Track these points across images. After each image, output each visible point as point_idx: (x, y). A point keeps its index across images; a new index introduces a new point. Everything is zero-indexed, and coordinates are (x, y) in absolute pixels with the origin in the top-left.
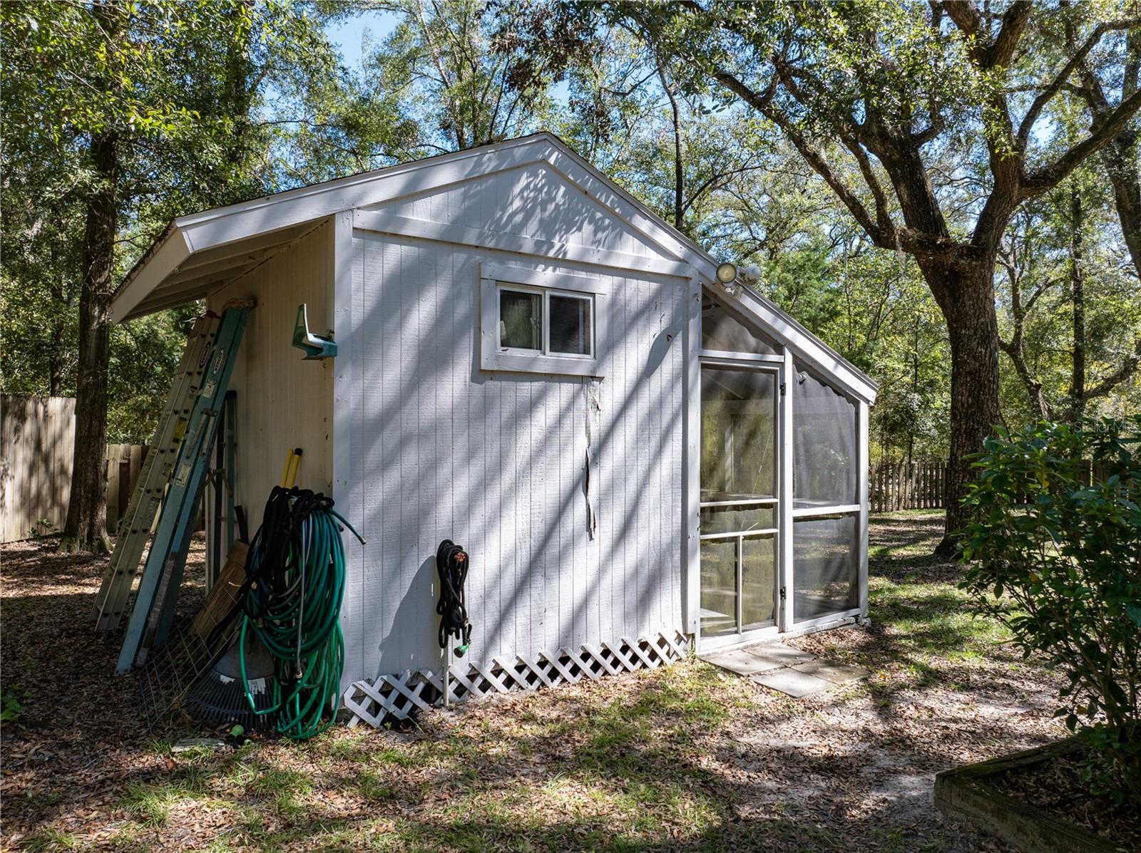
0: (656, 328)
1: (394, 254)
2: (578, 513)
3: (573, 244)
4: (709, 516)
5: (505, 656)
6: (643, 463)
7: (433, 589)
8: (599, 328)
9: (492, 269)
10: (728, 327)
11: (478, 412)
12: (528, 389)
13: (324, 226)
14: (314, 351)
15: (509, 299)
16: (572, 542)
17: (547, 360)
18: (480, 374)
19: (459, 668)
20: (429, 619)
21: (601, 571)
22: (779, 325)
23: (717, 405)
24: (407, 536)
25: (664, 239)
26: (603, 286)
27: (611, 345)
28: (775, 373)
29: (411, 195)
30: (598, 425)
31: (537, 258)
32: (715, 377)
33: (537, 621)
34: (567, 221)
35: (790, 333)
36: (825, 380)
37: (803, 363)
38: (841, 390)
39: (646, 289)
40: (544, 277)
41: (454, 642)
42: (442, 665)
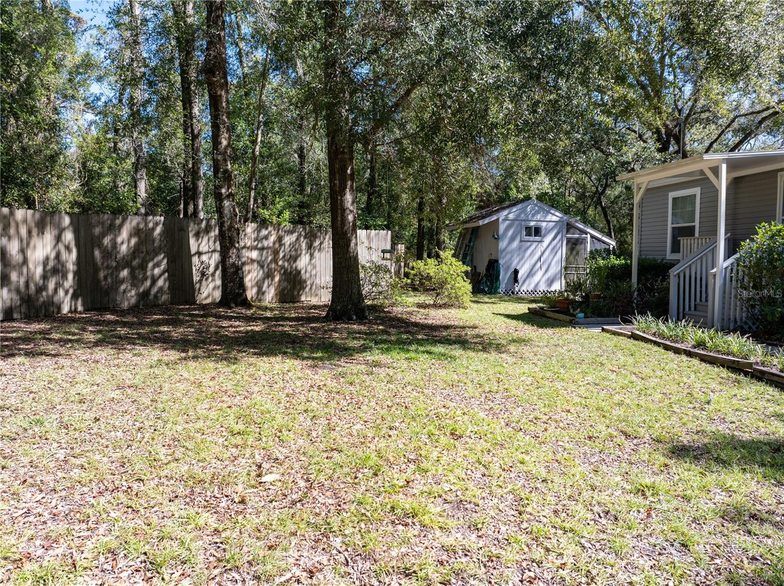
0: (555, 232)
1: (508, 222)
2: (539, 264)
3: (539, 217)
4: (566, 268)
5: (524, 288)
6: (552, 257)
7: (513, 276)
8: (543, 232)
9: (523, 223)
10: (572, 231)
11: (520, 248)
12: (529, 243)
13: (498, 219)
14: (496, 238)
15: (526, 228)
16: (538, 270)
17: (532, 238)
18: (521, 241)
19: (517, 289)
20: (512, 280)
21: (543, 276)
22: (586, 229)
23: (570, 246)
24: (508, 268)
25: (557, 214)
26: (544, 224)
27: (545, 235)
28: (585, 239)
29: (509, 213)
30: (543, 249)
31: (531, 221)
32: (569, 240)
33: (529, 285)
34: (538, 212)
35: (588, 230)
36: (599, 240)
37: (592, 237)
38: (604, 242)
39: (553, 224)
40: (532, 224)
41: (516, 284)
42: (514, 289)
